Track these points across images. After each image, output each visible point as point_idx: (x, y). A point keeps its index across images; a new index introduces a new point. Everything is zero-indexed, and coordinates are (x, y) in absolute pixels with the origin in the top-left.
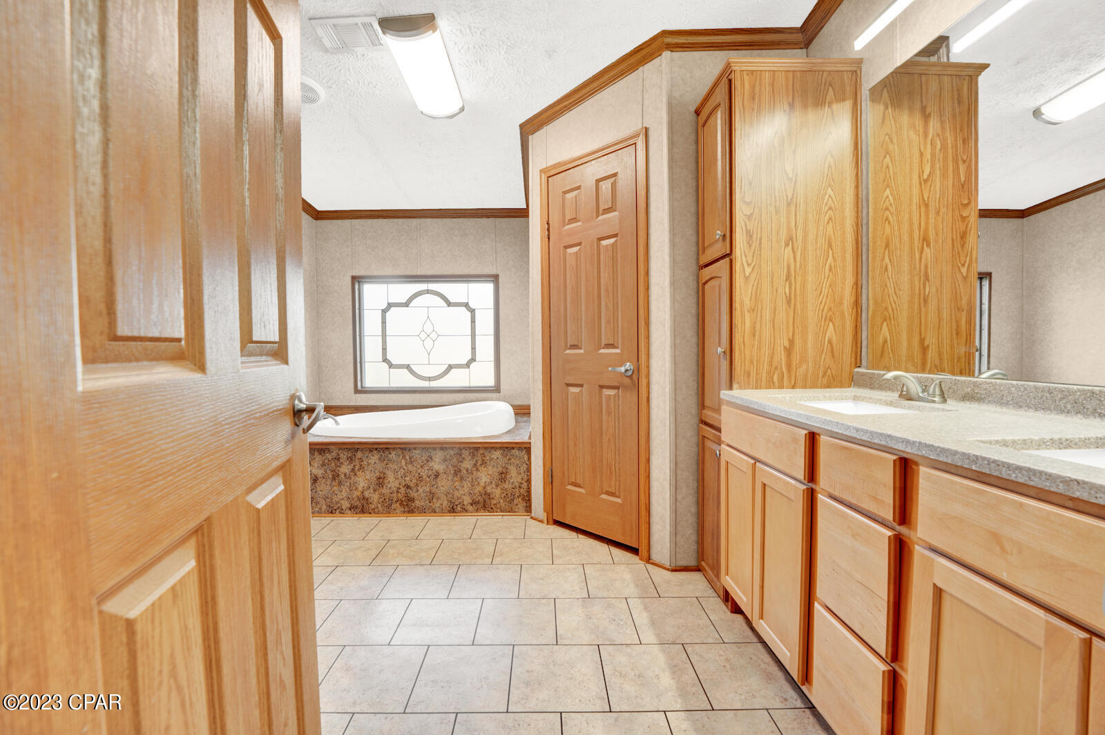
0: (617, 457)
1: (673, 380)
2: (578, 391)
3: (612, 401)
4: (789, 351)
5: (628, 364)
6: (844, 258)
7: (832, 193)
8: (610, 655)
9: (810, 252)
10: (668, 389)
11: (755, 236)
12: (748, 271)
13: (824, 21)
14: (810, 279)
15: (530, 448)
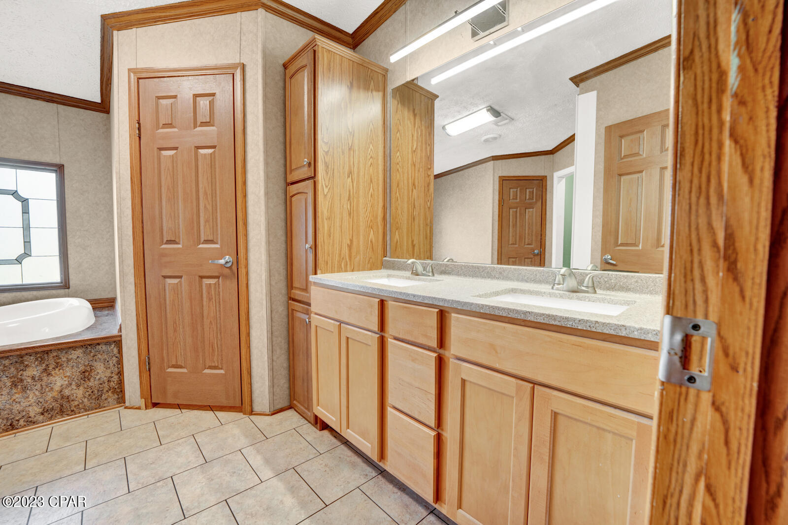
0: (219, 336)
1: (268, 269)
2: (176, 282)
3: (213, 288)
4: (350, 247)
5: (227, 257)
6: (378, 190)
7: (372, 148)
8: (239, 503)
9: (361, 183)
10: (264, 276)
11: (330, 167)
12: (326, 190)
13: (366, 36)
14: (361, 201)
15: (120, 341)
